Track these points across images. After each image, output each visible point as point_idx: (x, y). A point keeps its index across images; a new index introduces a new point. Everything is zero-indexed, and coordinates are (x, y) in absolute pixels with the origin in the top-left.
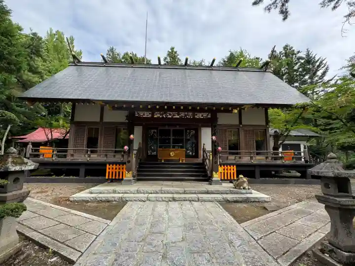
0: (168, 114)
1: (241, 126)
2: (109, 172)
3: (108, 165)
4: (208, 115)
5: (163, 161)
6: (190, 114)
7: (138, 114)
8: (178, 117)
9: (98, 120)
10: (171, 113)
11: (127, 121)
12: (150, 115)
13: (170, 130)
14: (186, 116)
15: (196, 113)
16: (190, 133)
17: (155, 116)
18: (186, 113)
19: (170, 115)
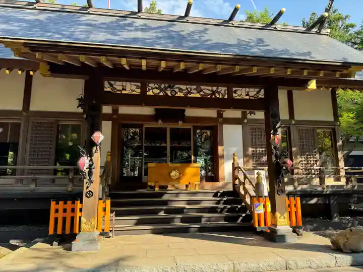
0: (177, 90)
1: (293, 122)
2: (56, 219)
3: (53, 203)
4: (258, 92)
5: (157, 189)
6: (223, 89)
7: (111, 85)
8: (198, 95)
9: (19, 107)
10: (184, 87)
11: (80, 110)
12: (139, 91)
13: (165, 129)
14: (213, 93)
15: (234, 89)
16: (201, 136)
17: (150, 93)
18: (215, 88)
19: (181, 90)
